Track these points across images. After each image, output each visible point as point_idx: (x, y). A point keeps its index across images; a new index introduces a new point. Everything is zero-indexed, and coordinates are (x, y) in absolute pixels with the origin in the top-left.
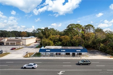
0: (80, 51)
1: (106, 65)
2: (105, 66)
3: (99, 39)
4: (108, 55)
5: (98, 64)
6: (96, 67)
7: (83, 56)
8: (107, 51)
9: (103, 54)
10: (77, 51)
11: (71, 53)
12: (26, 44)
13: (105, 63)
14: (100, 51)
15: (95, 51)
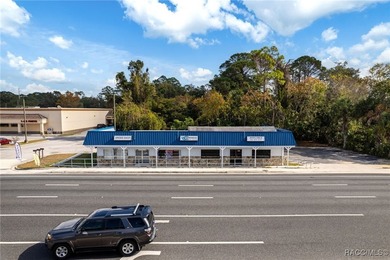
0: (262, 139)
1: (383, 194)
2: (379, 198)
3: (343, 100)
4: (380, 160)
5: (343, 190)
6: (334, 202)
7: (278, 161)
8: (377, 146)
9: (362, 159)
10: (249, 139)
11: (224, 151)
12: (63, 130)
13: (373, 187)
14: (346, 149)
15: (328, 148)
